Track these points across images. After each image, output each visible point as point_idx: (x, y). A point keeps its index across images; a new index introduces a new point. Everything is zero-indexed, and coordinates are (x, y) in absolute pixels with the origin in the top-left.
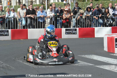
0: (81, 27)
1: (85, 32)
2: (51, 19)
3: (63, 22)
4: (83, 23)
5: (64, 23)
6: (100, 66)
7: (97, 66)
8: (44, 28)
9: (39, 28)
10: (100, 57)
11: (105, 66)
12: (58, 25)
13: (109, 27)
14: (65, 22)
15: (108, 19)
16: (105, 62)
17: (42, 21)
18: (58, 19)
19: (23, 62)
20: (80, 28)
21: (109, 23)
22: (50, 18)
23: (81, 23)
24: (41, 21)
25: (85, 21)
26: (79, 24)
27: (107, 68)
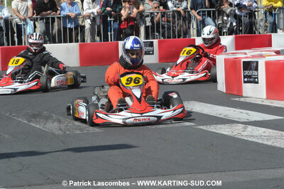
0: (164, 38)
1: (174, 49)
2: (94, 20)
3: (122, 27)
4: (169, 28)
5: (124, 29)
6: (209, 126)
7: (202, 127)
8: (77, 41)
9: (65, 42)
10: (209, 105)
11: (219, 126)
12: (109, 33)
13: (229, 35)
14: (126, 26)
15: (225, 18)
16: (221, 116)
17: (73, 26)
18: (109, 19)
19: (29, 122)
20: (162, 39)
21: (228, 26)
22: (89, 18)
23: (163, 27)
24: (69, 26)
25: (174, 23)
26: (158, 32)
27: (224, 130)
